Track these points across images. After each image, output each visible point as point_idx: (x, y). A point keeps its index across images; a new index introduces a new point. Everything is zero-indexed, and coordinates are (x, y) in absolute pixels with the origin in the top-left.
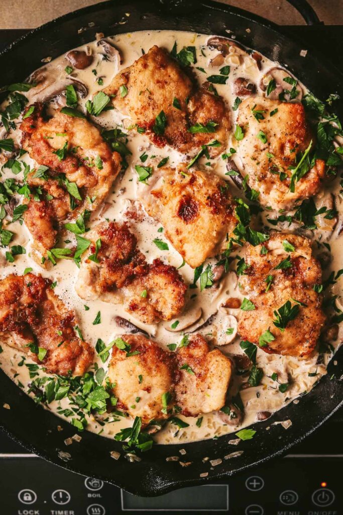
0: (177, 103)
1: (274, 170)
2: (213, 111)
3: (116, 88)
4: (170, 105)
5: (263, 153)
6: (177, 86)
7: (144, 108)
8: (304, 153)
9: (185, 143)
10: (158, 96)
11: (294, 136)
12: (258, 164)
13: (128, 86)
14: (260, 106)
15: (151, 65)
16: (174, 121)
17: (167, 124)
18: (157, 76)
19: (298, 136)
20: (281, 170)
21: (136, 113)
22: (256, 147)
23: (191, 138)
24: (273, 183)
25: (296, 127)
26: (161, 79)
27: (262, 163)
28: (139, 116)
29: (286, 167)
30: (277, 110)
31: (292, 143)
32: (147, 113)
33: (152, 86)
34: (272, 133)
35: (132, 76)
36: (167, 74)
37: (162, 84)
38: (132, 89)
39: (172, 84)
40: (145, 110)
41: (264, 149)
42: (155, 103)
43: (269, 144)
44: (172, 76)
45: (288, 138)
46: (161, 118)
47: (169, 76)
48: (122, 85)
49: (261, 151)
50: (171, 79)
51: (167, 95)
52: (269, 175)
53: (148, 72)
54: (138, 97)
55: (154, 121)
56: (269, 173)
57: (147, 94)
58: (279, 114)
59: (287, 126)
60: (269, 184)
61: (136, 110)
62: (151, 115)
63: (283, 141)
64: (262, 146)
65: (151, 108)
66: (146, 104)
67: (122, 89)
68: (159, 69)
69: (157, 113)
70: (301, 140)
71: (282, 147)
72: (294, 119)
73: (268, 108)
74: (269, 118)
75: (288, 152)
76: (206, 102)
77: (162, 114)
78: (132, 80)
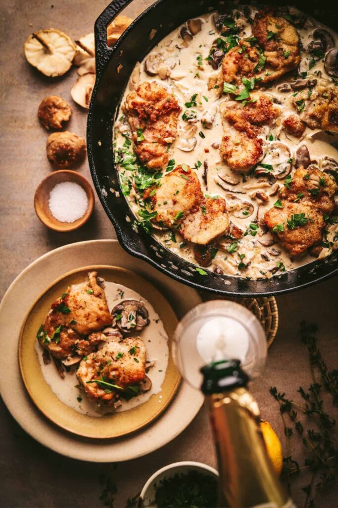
0: (74, 323)
1: (101, 367)
2: (66, 343)
3: (93, 288)
4: (74, 318)
5: (110, 358)
6: (84, 326)
7: (76, 302)
8: (114, 384)
9: (51, 321)
10: (81, 312)
11: (123, 375)
12: (104, 356)
13: (92, 295)
14: (140, 351)
15: (101, 313)
16: (65, 318)
17: (64, 313)
18: (93, 314)
19: (124, 378)
20: (102, 371)
21: (74, 296)
22: (113, 353)
23: (53, 326)
24: (94, 368)
25: (129, 376)
26: (90, 316)
27: (104, 358)
28: (72, 298)
29: (103, 374)
30: (138, 362)
31: (119, 376)
32: (73, 303)
33: (87, 310)
34: (123, 361)
35: (98, 299)
36: (93, 321)
37: (87, 316)
38: (90, 297)
39: (86, 323)
40: (74, 302)
41: (113, 358)
42: (77, 309)
43: (116, 361)
44: (91, 324)
45: (122, 372)
46: (66, 310)
47: (91, 323)
48: (93, 292)
49: (111, 357)
50: (89, 323)
51: (80, 318)
52: (97, 364)
53: (97, 309)
54: (83, 299)
55: (67, 306)
56: (99, 364)
57: (83, 305)
58: (135, 363)
59: (129, 370)
60: (92, 365)
61: (76, 296)
62: (71, 305)
63: (120, 369)
64: (114, 357)
65: (75, 306)
66: (78, 304)
67: (92, 291)
68: (97, 317)
69: (71, 309)
70: (122, 380)
71: (115, 369)
72: (134, 374)
73: (139, 356)
74: (133, 357)
75: (114, 373)
76: (72, 341)
77: (70, 311)
78: (95, 298)
